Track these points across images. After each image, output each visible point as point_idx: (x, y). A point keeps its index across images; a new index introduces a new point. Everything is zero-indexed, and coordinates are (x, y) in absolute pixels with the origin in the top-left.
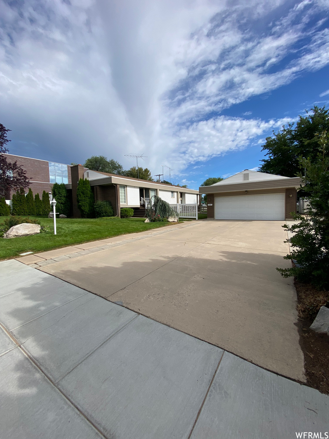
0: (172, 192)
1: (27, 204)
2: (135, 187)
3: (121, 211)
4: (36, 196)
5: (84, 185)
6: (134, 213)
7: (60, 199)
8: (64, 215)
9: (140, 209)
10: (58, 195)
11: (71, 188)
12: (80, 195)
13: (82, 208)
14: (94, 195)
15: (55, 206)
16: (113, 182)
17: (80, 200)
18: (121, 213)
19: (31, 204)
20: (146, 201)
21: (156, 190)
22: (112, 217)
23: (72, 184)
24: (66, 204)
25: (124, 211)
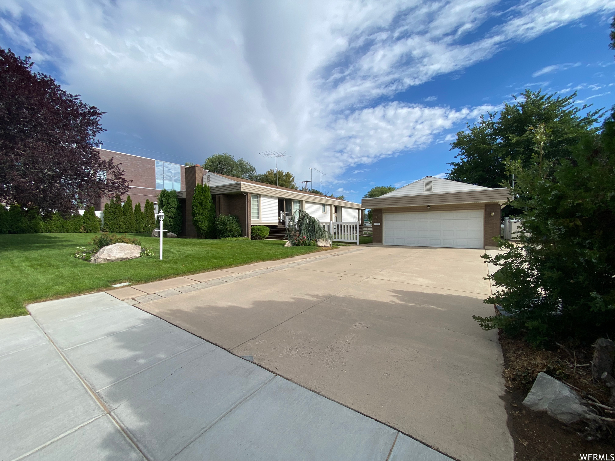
0: (324, 205)
1: (124, 217)
2: (272, 197)
3: (252, 229)
4: (136, 206)
5: (202, 192)
6: (270, 233)
7: (168, 212)
8: (173, 234)
9: (279, 227)
10: (167, 205)
11: (184, 196)
12: (197, 207)
13: (198, 224)
14: (216, 206)
15: (163, 220)
16: (242, 190)
17: (196, 214)
18: (252, 232)
19: (129, 217)
20: (287, 217)
21: (302, 201)
22: (240, 238)
23: (186, 191)
24: (177, 219)
25: (256, 230)
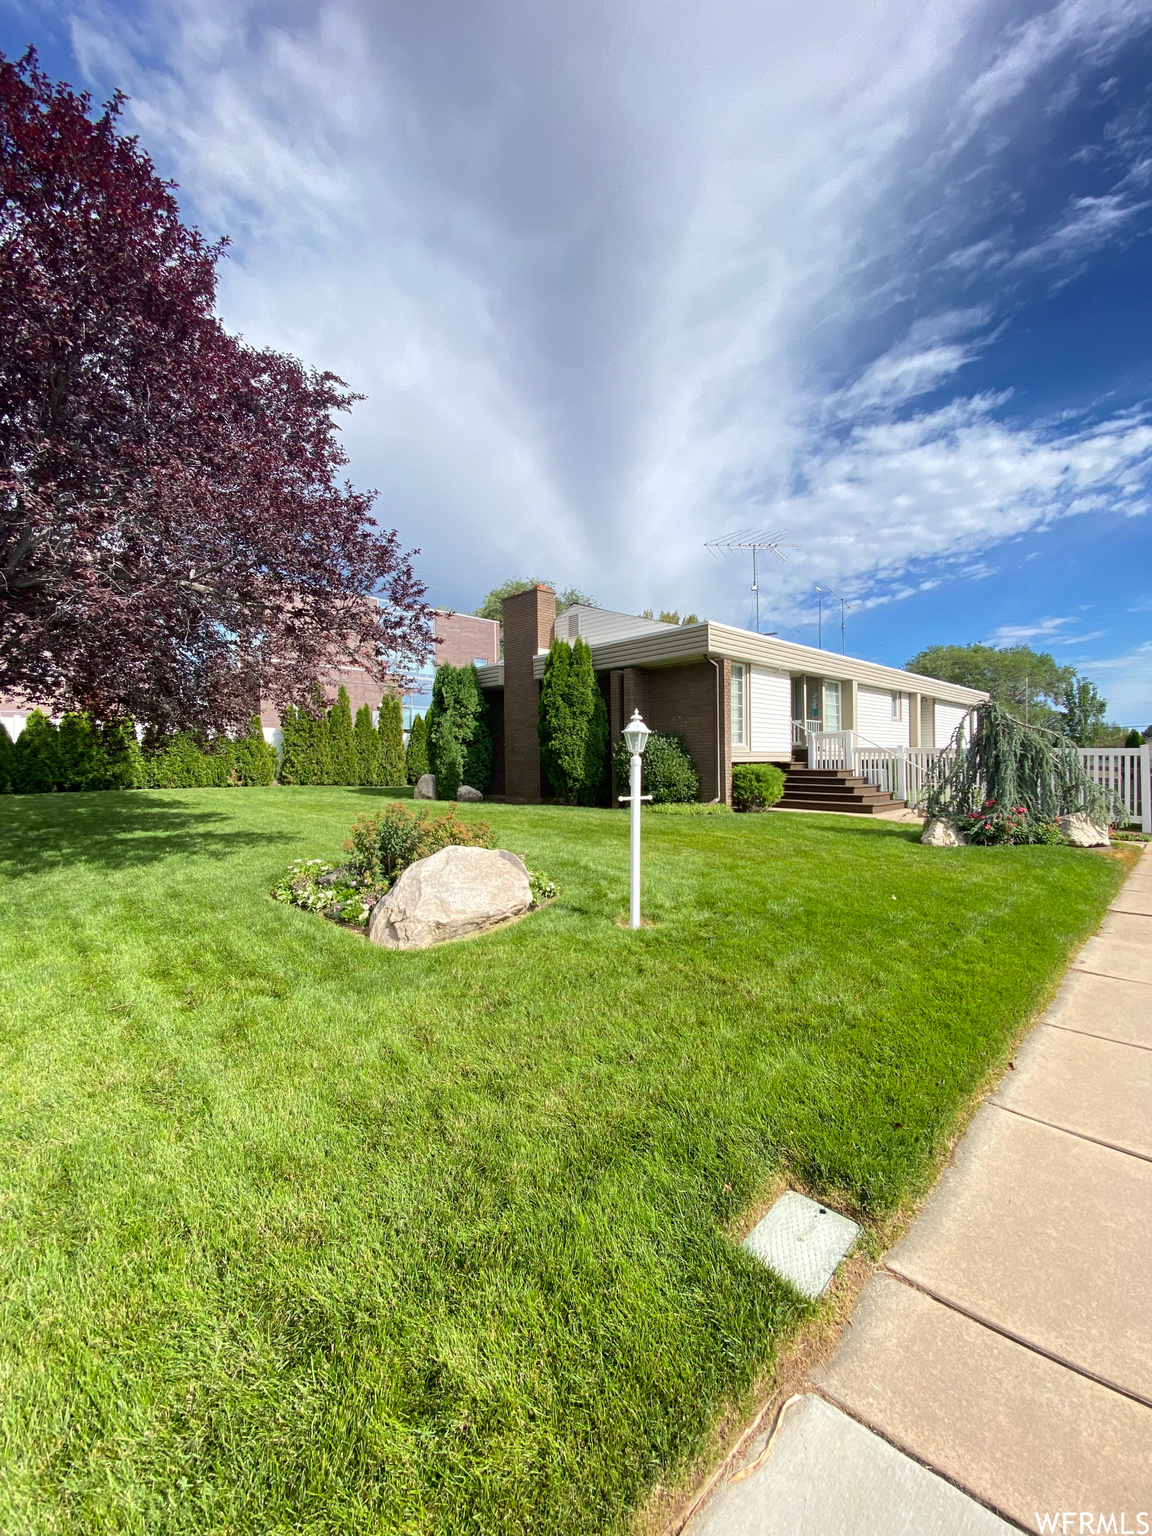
0: (896, 695)
1: (332, 742)
2: (775, 671)
3: (735, 776)
4: (359, 713)
5: (571, 664)
7: (460, 726)
8: (474, 790)
11: (501, 682)
13: (560, 762)
14: (608, 704)
18: (735, 787)
20: (813, 734)
21: (846, 685)
22: (700, 807)
23: (506, 667)
25: (750, 781)
